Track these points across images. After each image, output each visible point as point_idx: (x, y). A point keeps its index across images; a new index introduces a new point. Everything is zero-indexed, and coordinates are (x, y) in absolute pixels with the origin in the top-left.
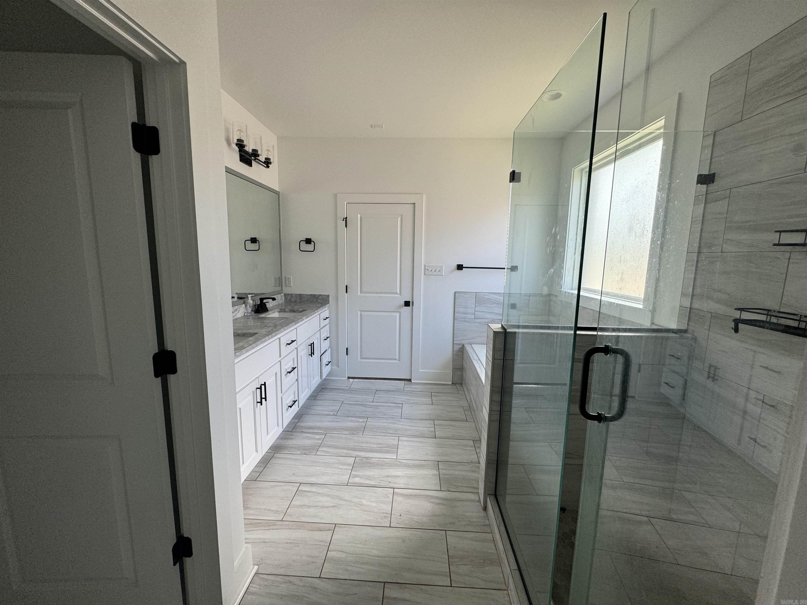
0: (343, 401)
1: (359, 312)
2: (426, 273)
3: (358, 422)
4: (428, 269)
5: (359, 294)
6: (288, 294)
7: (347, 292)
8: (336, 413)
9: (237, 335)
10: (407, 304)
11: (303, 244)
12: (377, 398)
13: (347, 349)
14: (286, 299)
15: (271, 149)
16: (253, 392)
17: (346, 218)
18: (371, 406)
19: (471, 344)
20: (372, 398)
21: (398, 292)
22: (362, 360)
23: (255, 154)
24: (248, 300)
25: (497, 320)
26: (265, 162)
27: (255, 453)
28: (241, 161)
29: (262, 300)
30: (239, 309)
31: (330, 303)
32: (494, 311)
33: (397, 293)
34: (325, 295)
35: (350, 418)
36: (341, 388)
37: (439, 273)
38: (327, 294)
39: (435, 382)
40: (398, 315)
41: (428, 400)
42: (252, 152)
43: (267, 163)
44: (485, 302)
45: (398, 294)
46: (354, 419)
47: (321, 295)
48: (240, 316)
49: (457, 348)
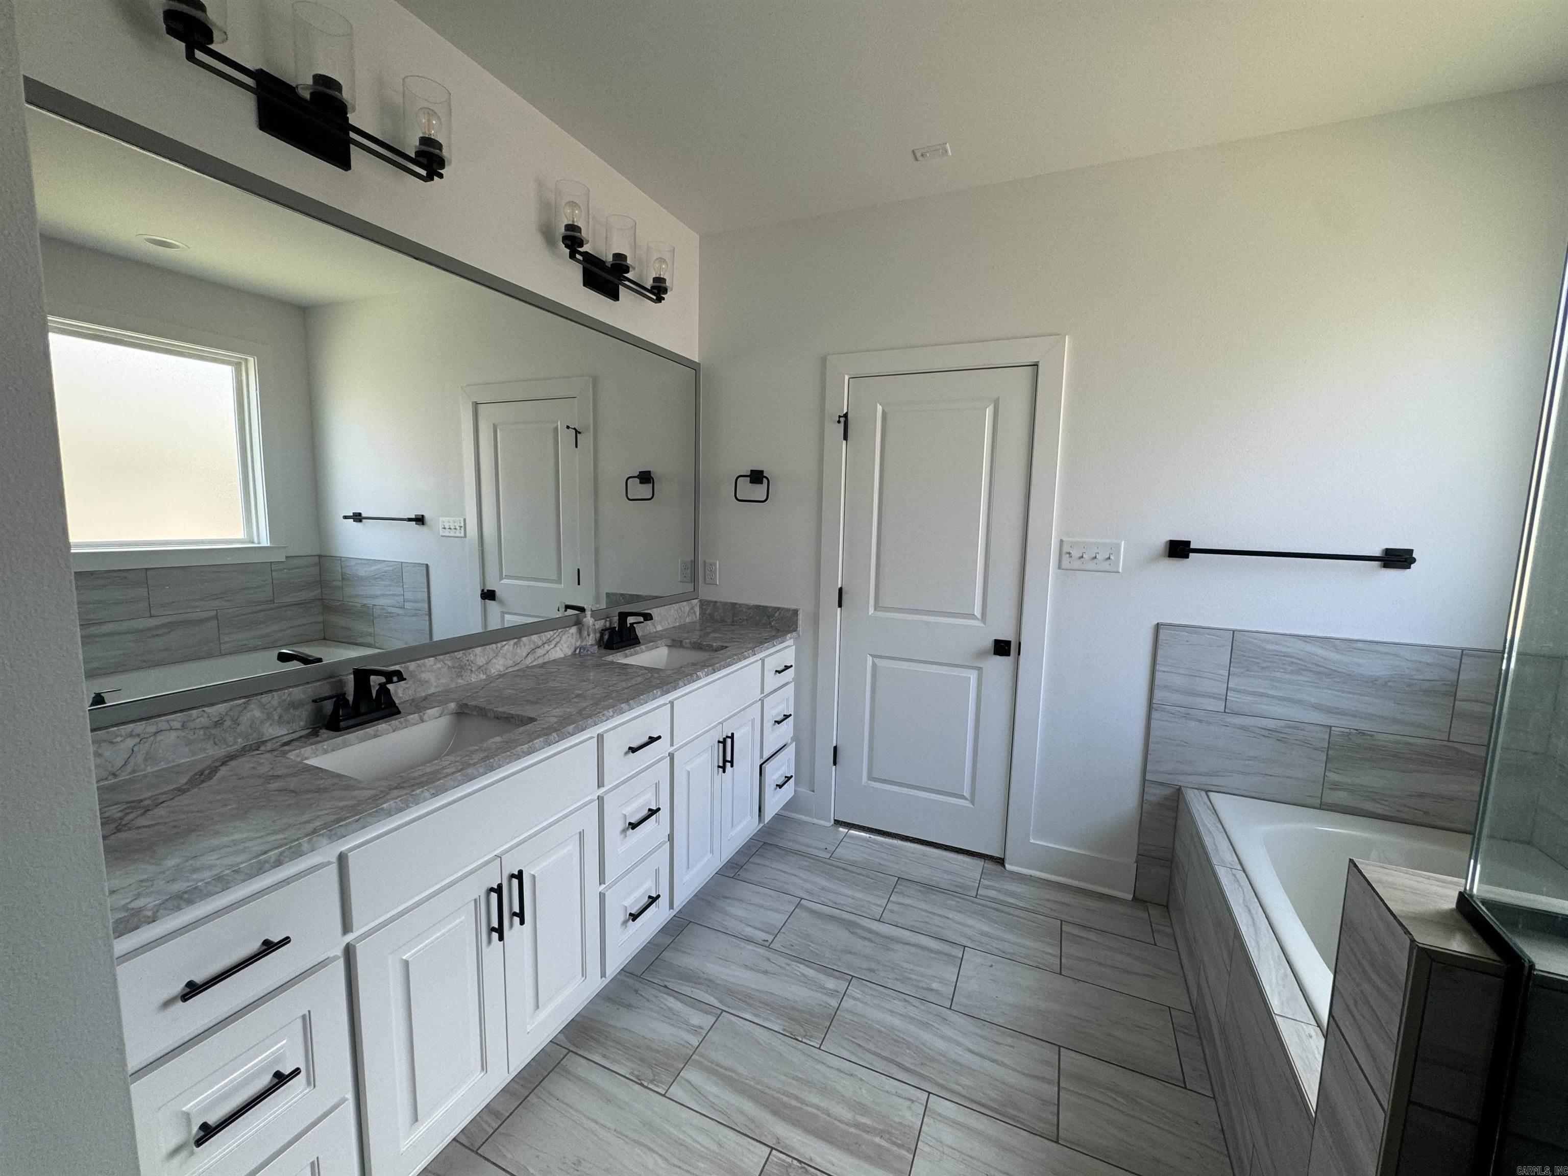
0: (802, 899)
1: (870, 659)
2: (1065, 564)
3: (822, 988)
4: (1069, 553)
5: (871, 611)
6: (709, 602)
7: (840, 605)
8: (770, 938)
9: (495, 717)
10: (1002, 648)
11: (744, 483)
12: (896, 908)
13: (835, 748)
14: (702, 613)
15: (667, 257)
16: (475, 900)
17: (846, 415)
18: (872, 936)
19: (1207, 791)
20: (879, 906)
21: (977, 612)
22: (873, 784)
23: (620, 266)
24: (586, 617)
25: (1311, 727)
26: (652, 287)
27: (478, 1075)
28: (585, 284)
29: (623, 616)
30: (557, 639)
31: (800, 629)
32: (1304, 697)
33: (972, 616)
34: (788, 610)
35: (802, 968)
36: (809, 850)
37: (1105, 566)
38: (794, 607)
39: (1075, 883)
40: (973, 676)
41: (1048, 951)
42: (613, 260)
43: (658, 290)
44: (1268, 664)
45: (978, 619)
46: (811, 973)
47: (778, 609)
48: (563, 656)
49: (1156, 794)
